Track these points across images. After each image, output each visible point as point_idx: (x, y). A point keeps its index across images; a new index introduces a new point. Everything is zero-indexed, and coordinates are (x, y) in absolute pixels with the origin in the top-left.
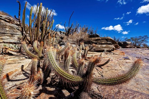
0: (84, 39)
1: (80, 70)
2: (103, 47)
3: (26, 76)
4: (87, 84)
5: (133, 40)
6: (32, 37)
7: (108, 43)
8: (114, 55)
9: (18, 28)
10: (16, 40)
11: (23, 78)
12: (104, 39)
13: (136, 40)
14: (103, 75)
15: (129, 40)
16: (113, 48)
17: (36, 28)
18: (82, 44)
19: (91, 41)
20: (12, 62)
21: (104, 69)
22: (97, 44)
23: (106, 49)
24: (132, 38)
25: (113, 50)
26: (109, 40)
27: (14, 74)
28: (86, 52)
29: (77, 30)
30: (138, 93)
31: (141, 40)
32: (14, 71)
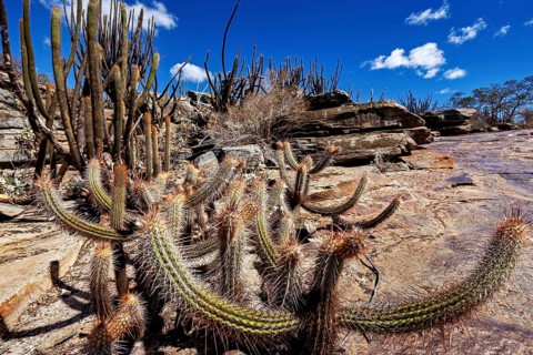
0: (291, 119)
1: (285, 286)
2: (367, 145)
3: (74, 305)
4: (321, 336)
5: (482, 101)
6: (76, 137)
7: (386, 123)
8: (413, 172)
9: (9, 101)
10: (11, 153)
11: (64, 318)
12: (368, 111)
13: (493, 97)
14: (377, 264)
15: (466, 102)
16: (409, 146)
17: (89, 98)
18: (284, 148)
19: (321, 125)
20: (7, 254)
21: (378, 239)
22: (343, 134)
23: (378, 152)
24: (478, 93)
25: (409, 154)
26: (391, 113)
27: (24, 305)
28: (304, 182)
29: (256, 83)
30: (513, 334)
31: (514, 96)
32: (23, 292)
